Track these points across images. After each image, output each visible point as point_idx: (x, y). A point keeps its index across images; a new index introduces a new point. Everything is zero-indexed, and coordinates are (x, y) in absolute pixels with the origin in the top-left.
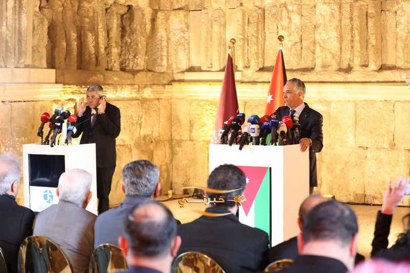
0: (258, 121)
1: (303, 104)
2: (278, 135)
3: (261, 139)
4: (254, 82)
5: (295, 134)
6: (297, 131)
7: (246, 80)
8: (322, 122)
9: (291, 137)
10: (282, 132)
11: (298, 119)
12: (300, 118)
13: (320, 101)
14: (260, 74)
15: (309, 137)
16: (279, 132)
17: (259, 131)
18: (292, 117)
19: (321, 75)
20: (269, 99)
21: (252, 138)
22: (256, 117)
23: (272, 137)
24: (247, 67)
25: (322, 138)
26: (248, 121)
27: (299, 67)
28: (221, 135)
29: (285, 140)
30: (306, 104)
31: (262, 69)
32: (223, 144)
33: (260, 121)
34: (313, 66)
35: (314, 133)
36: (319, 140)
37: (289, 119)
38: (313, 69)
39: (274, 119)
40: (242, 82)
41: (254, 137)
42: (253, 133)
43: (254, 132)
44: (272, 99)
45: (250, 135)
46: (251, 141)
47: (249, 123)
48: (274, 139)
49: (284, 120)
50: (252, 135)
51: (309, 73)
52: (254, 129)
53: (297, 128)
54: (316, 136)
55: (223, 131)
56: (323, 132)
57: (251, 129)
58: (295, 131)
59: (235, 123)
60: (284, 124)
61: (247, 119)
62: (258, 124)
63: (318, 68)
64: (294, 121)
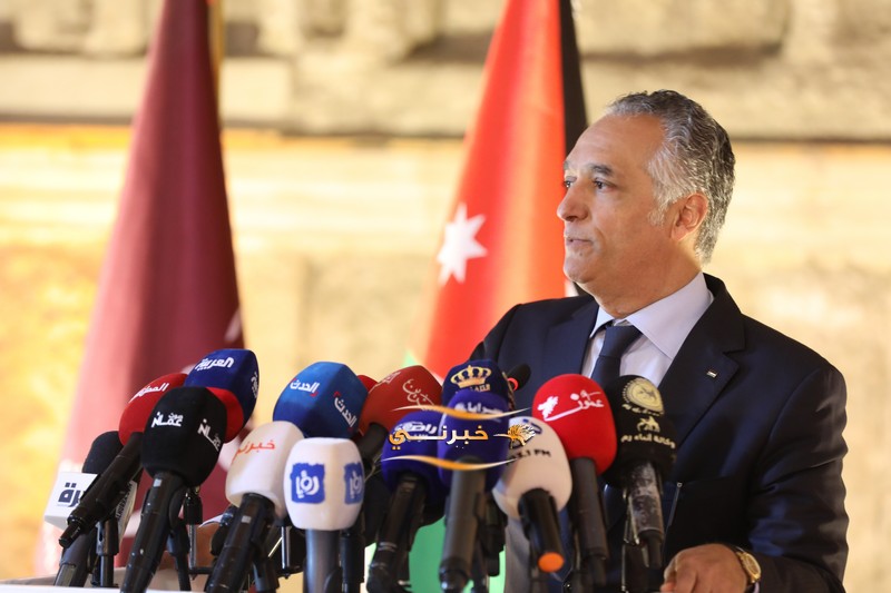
0: (355, 409)
1: (700, 282)
2: (502, 518)
3: (370, 551)
4: (372, 136)
5: (634, 517)
6: (651, 490)
7: (318, 118)
8: (842, 420)
9: (597, 536)
10: (535, 501)
11: (655, 403)
12: (667, 387)
13: (815, 271)
14: (414, 79)
15: (738, 538)
16: (507, 498)
17: (358, 484)
18: (613, 382)
19: (829, 89)
20: (456, 246)
21: (298, 537)
22: (340, 381)
23: (457, 539)
24: (326, 32)
25: (839, 546)
26: (280, 413)
27: (679, 38)
28: (66, 511)
29: (552, 561)
30: (714, 284)
31: (433, 50)
32: (78, 582)
33: (371, 410)
34: (771, 33)
35: (779, 511)
36: (822, 567)
37: (587, 402)
38: (770, 51)
39: (471, 397)
40: (292, 132)
41: (320, 534)
42: (309, 499)
43: (317, 498)
44: (477, 250)
45: (287, 520)
46: (298, 563)
47: (287, 428)
48: (468, 558)
49: (547, 407)
50: (303, 516)
51: (741, 78)
52: (318, 471)
53: (648, 472)
54: (799, 532)
55: (85, 481)
56: (850, 504)
57: (298, 469)
58: (632, 487)
59: (175, 420)
60: (550, 440)
61: (268, 393)
62: (355, 437)
63: (808, 44)
64: (627, 419)
